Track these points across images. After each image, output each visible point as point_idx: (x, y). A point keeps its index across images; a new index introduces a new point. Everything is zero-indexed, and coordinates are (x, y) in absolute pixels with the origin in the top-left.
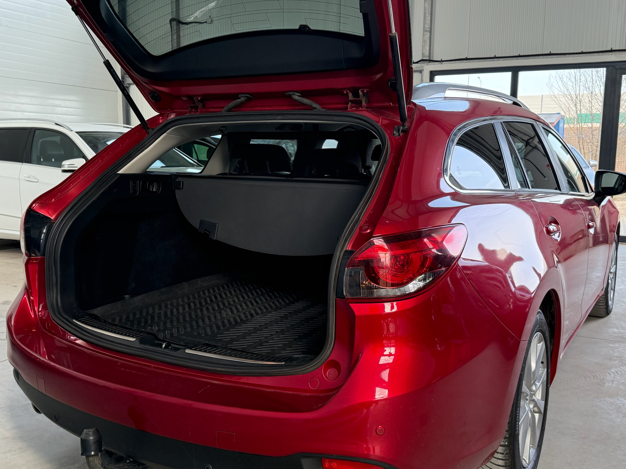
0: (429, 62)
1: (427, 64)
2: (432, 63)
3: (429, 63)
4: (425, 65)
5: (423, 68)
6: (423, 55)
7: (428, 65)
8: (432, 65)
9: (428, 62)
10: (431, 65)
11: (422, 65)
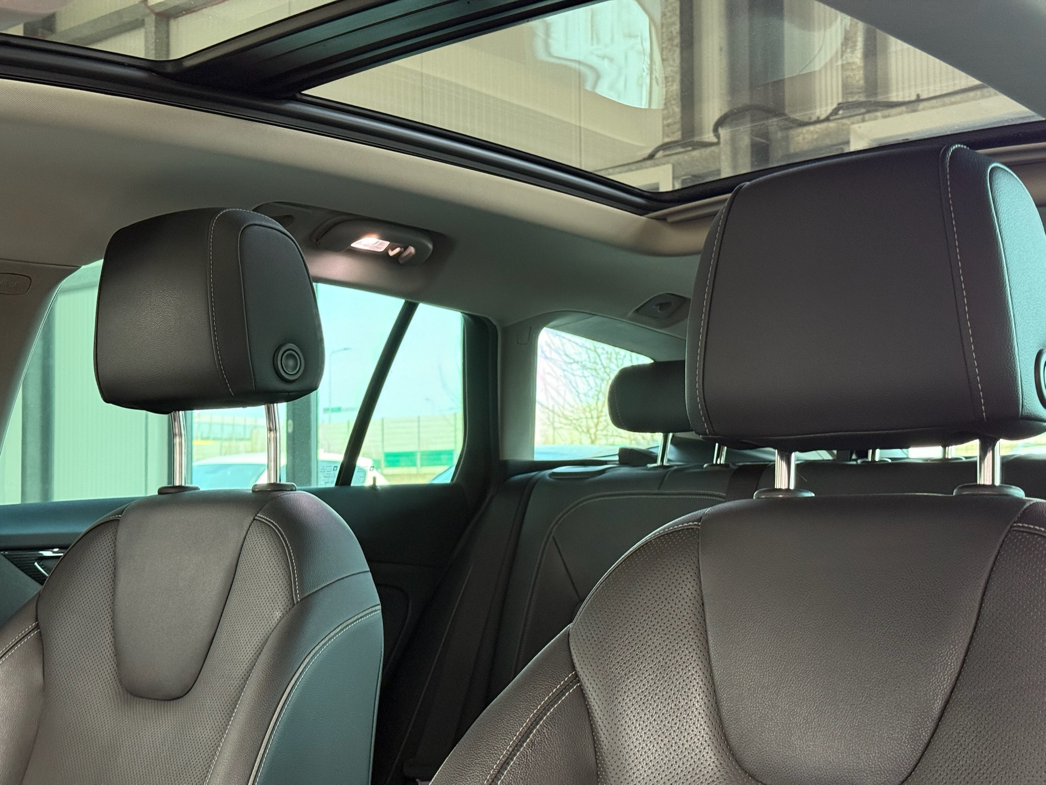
0: (868, 112)
1: (860, 117)
2: (879, 114)
3: (867, 116)
4: (853, 123)
5: (848, 133)
6: (845, 86)
7: (863, 121)
8: (881, 121)
9: (863, 110)
10: (876, 118)
11: (844, 125)
